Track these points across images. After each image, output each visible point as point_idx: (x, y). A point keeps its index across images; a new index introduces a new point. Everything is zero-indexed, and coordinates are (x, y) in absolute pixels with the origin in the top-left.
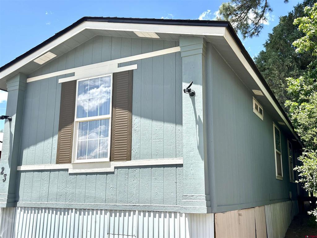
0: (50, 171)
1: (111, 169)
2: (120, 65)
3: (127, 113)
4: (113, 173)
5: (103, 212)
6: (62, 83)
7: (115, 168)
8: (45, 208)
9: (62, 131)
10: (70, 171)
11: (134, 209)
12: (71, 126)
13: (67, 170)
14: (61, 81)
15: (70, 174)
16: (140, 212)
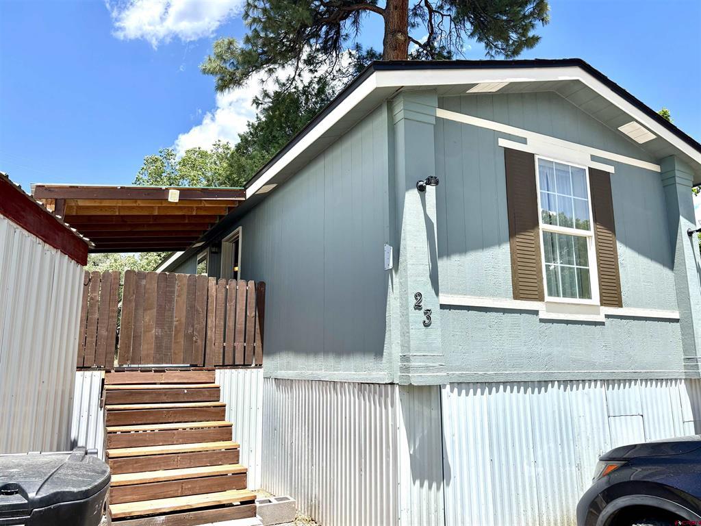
0: (504, 311)
1: (601, 318)
2: (594, 158)
3: (610, 235)
4: (603, 324)
5: (599, 383)
6: (505, 148)
7: (607, 316)
8: (505, 383)
9: (518, 240)
10: (542, 315)
11: (635, 376)
12: (532, 234)
13: (536, 313)
14: (503, 143)
15: (542, 321)
16: (641, 380)
